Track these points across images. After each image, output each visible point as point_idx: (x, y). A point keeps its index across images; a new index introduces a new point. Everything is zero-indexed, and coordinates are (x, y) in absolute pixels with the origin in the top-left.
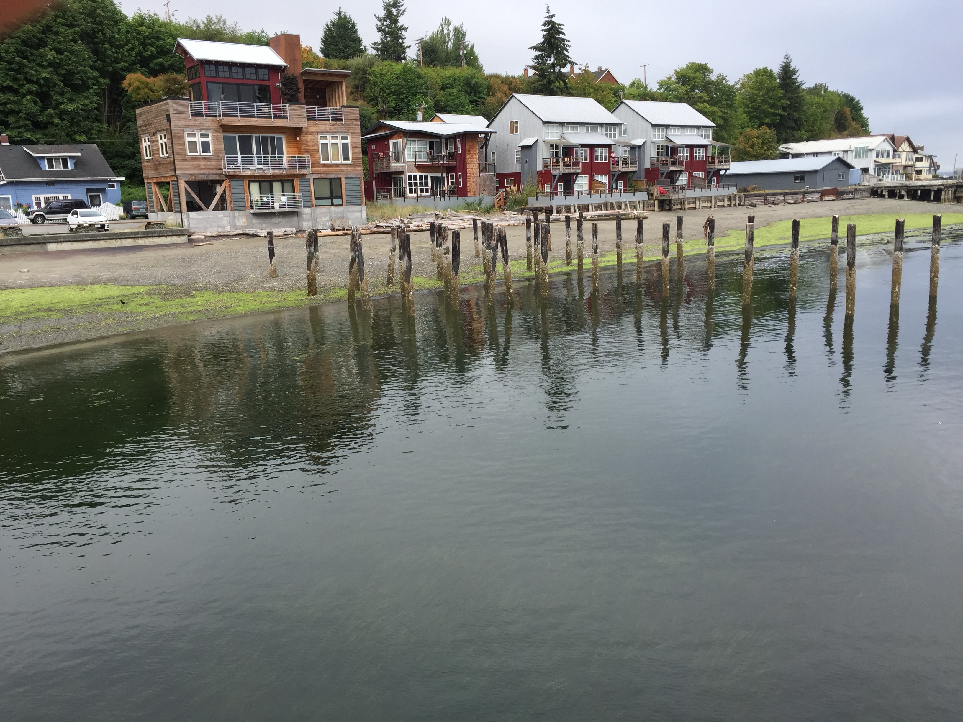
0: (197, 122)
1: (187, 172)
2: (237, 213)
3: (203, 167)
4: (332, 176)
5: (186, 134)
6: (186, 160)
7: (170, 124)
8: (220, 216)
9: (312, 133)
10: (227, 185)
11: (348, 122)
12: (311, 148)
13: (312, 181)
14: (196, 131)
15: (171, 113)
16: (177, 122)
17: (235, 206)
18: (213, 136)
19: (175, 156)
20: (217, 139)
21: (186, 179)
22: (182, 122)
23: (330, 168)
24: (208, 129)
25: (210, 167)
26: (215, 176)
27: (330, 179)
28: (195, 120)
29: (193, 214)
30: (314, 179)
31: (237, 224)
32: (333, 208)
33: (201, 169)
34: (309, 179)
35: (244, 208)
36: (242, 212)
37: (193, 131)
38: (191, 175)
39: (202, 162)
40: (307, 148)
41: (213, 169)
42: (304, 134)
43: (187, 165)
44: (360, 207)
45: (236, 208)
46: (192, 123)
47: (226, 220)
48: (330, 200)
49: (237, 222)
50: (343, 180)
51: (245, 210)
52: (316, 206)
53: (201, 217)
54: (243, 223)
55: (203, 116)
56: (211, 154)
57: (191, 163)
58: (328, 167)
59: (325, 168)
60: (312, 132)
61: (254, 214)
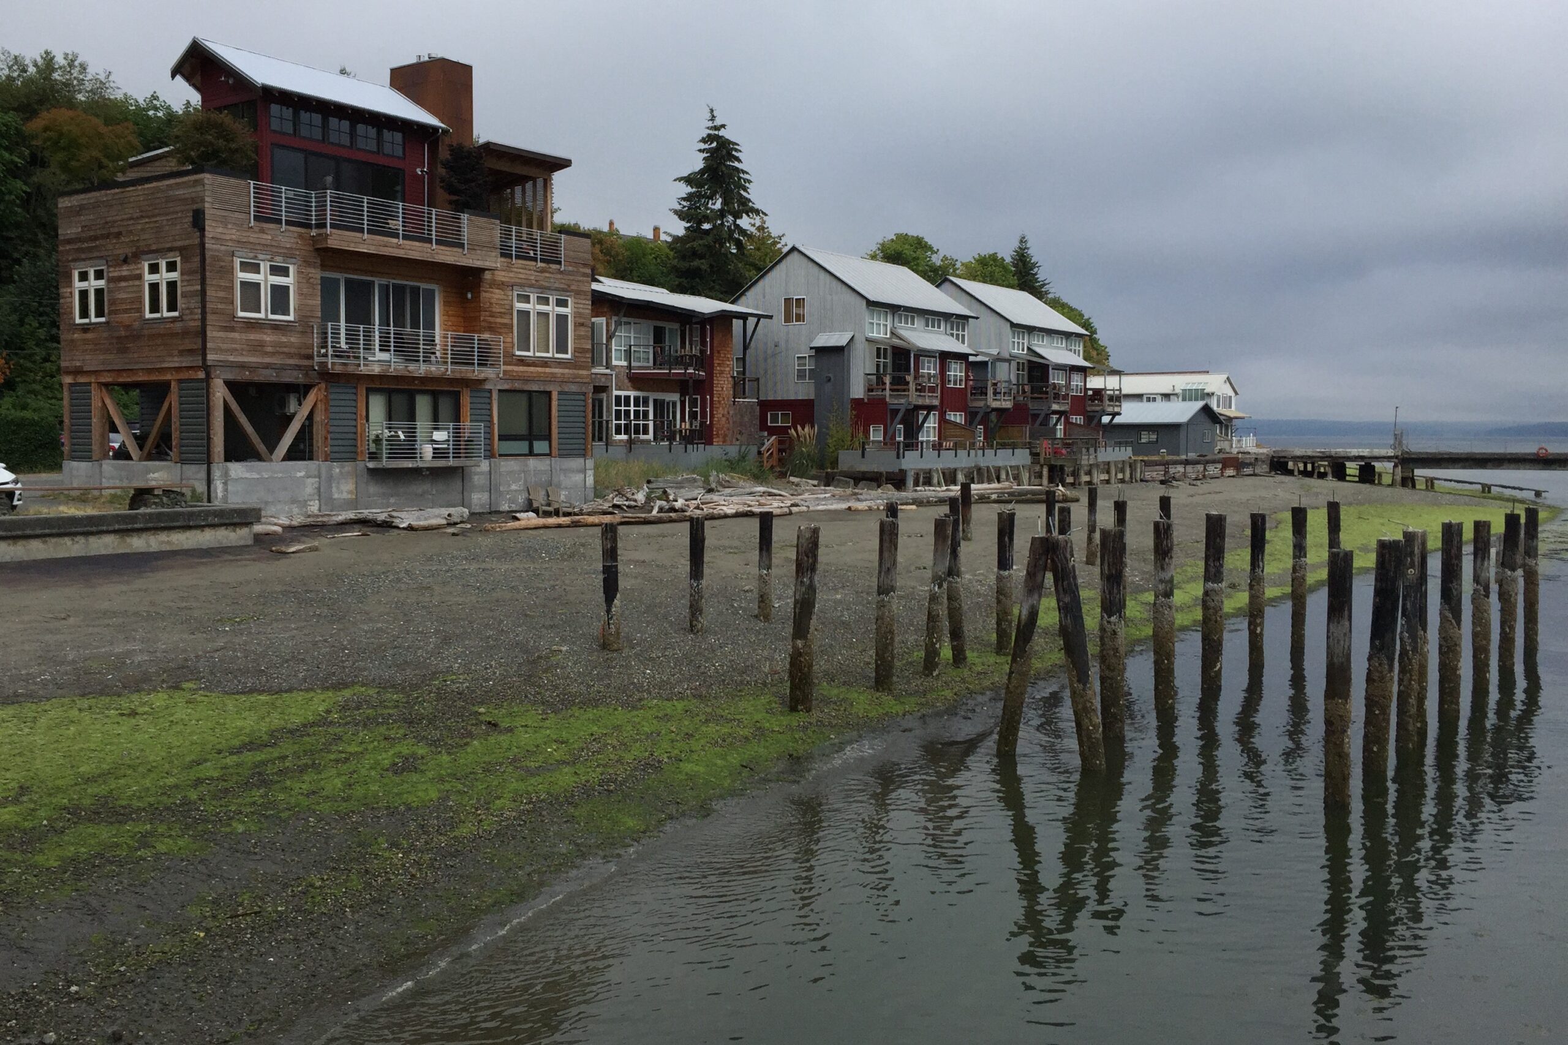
0: (265, 236)
1: (231, 358)
2: (337, 469)
3: (269, 349)
4: (535, 387)
5: (237, 262)
6: (232, 329)
7: (203, 236)
8: (299, 474)
9: (502, 285)
10: (321, 396)
11: (570, 268)
12: (499, 320)
13: (495, 396)
14: (261, 256)
15: (207, 205)
16: (220, 230)
17: (336, 449)
18: (299, 273)
19: (209, 317)
20: (308, 282)
21: (230, 376)
22: (233, 233)
23: (532, 369)
24: (289, 255)
25: (285, 350)
26: (295, 373)
27: (530, 392)
28: (262, 231)
29: (237, 469)
30: (500, 391)
31: (336, 496)
32: (532, 462)
33: (266, 353)
34: (490, 391)
35: (352, 456)
36: (348, 467)
37: (255, 258)
38: (243, 366)
39: (268, 337)
40: (492, 319)
41: (290, 355)
42: (485, 286)
43: (233, 341)
44: (581, 460)
45: (337, 455)
46: (253, 237)
47: (310, 487)
48: (526, 443)
49: (334, 489)
50: (555, 396)
51: (354, 460)
52: (500, 455)
53: (255, 476)
54: (350, 492)
55: (279, 222)
56: (291, 318)
57: (244, 336)
58: (529, 365)
59: (521, 368)
60: (503, 283)
61: (373, 472)
